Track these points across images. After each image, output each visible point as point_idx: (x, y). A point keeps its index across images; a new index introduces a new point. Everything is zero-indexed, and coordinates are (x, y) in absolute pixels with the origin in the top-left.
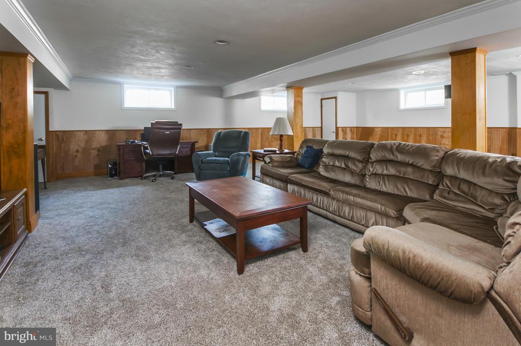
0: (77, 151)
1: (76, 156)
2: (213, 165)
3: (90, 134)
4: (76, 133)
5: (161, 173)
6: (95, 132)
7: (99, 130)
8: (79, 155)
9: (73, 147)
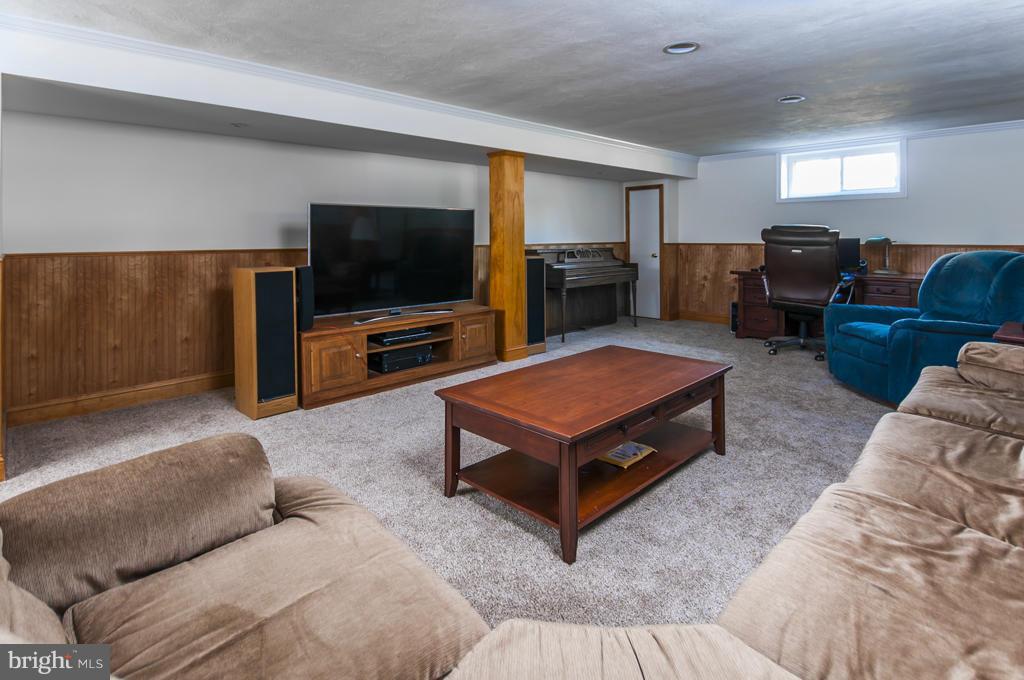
0: (705, 278)
1: (704, 285)
2: (854, 342)
3: (722, 249)
4: (703, 247)
5: (802, 341)
6: (729, 247)
7: (737, 244)
8: (707, 284)
9: (701, 271)
